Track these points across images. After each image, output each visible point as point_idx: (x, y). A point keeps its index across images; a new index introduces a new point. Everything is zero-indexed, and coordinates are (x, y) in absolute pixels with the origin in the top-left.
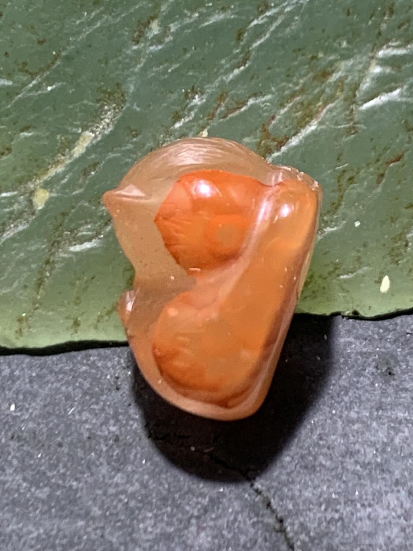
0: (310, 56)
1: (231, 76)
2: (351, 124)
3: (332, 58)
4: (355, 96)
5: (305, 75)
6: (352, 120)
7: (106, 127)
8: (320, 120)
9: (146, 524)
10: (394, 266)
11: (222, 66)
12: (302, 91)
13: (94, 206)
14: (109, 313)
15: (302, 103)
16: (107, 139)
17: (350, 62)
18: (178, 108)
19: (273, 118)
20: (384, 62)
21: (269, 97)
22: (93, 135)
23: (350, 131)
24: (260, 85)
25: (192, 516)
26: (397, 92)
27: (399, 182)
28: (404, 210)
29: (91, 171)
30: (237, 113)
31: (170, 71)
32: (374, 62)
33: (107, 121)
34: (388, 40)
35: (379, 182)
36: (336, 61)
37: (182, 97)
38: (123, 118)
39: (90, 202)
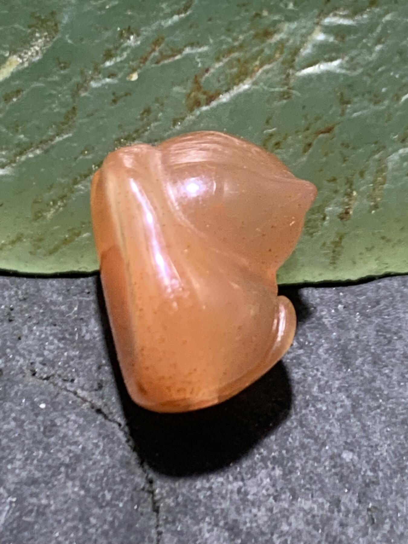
0: (254, 13)
1: (170, 22)
2: (286, 88)
3: (276, 18)
4: (293, 60)
5: (245, 32)
6: (287, 84)
7: (34, 54)
8: (254, 79)
9: (13, 466)
10: (307, 237)
11: (162, 10)
12: (241, 47)
13: (12, 133)
14: (13, 243)
15: (238, 60)
16: (33, 66)
17: (294, 25)
18: (111, 47)
19: (207, 71)
20: (328, 30)
21: (205, 49)
22: (21, 61)
23: (284, 95)
24: (199, 35)
25: (62, 464)
26: (336, 63)
27: (326, 155)
28: (325, 183)
29: (13, 97)
30: (170, 60)
31: (107, 7)
32: (318, 28)
33: (37, 48)
34: (336, 8)
35: (305, 151)
36: (279, 21)
37: (117, 36)
38: (53, 47)
39: (8, 128)
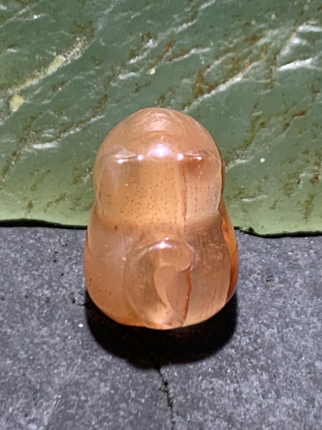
0: (244, 22)
1: (180, 29)
2: (269, 80)
3: (262, 26)
4: (275, 59)
5: (238, 37)
6: (270, 77)
7: (76, 54)
8: (245, 73)
9: (59, 370)
10: (286, 197)
11: (174, 20)
12: (234, 49)
13: (58, 115)
14: (57, 201)
15: (233, 59)
16: (75, 63)
17: (276, 32)
18: (135, 48)
19: (209, 67)
20: (302, 35)
21: (207, 50)
22: (65, 59)
23: (268, 86)
24: (202, 39)
25: (97, 370)
26: (308, 61)
27: (301, 132)
28: (300, 154)
29: (59, 86)
30: (181, 58)
31: (132, 17)
32: (294, 35)
33: (78, 49)
34: (308, 19)
35: (284, 129)
36: (264, 29)
37: (140, 40)
38: (90, 49)
39: (55, 112)
